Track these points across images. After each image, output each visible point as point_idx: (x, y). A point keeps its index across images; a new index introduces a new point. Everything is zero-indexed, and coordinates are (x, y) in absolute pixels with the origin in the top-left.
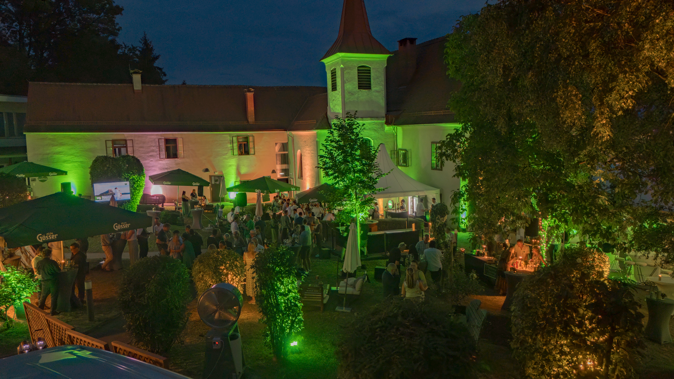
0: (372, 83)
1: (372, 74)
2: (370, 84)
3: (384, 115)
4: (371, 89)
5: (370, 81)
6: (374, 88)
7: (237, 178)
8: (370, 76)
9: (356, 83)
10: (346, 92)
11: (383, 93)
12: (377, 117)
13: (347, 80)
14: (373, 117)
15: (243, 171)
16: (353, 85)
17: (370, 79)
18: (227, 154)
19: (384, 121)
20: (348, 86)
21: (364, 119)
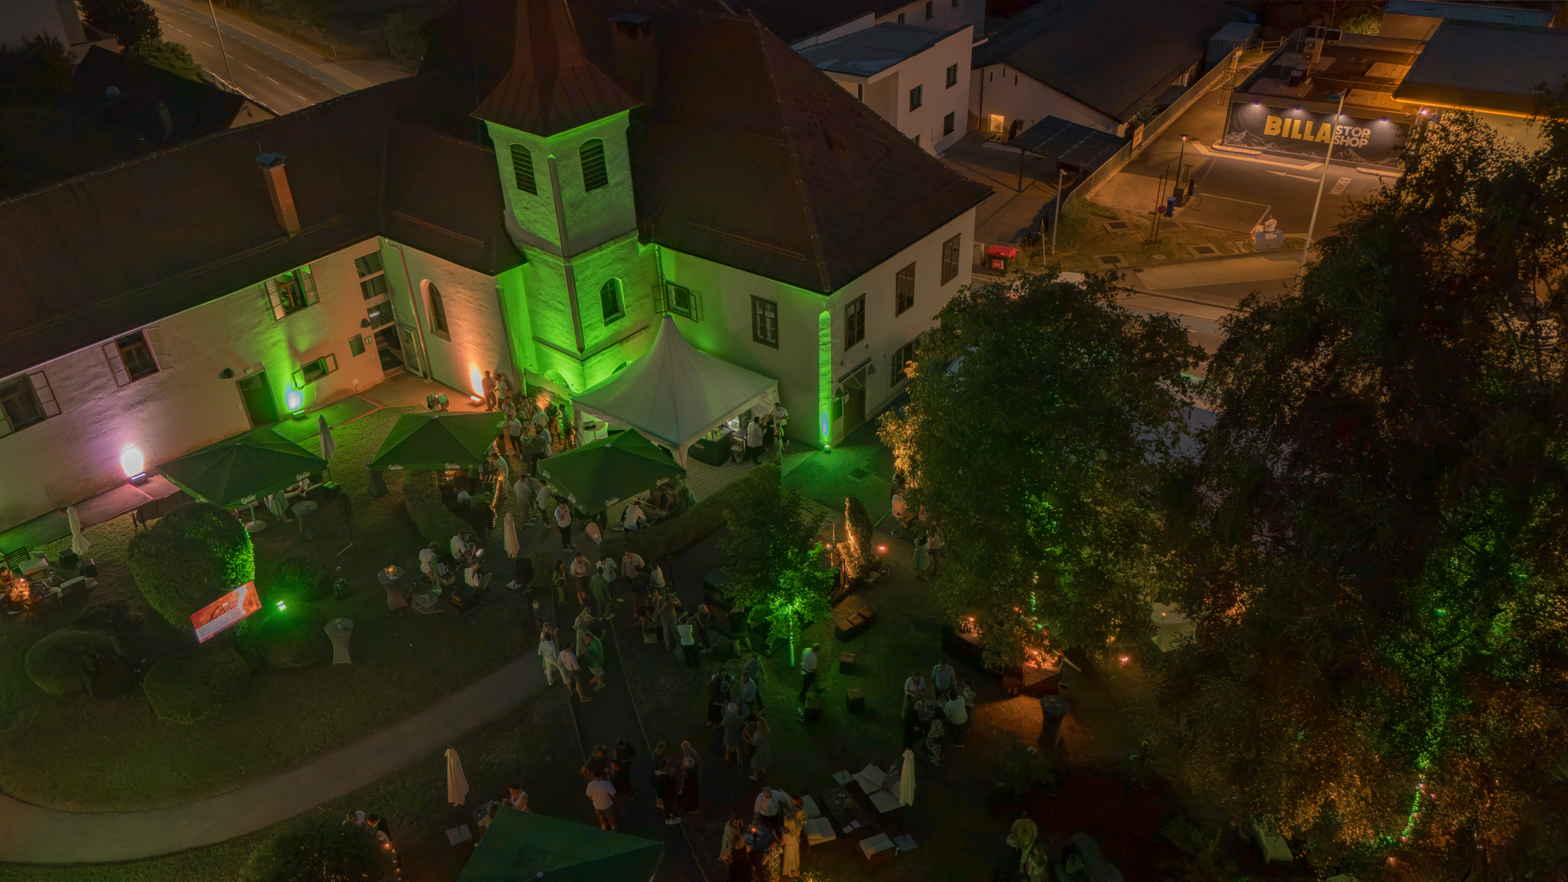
0: (608, 170)
1: (607, 154)
2: (605, 173)
3: (635, 225)
4: (607, 183)
5: (604, 168)
6: (613, 179)
7: (293, 364)
8: (603, 157)
9: (581, 181)
10: (566, 206)
11: (629, 183)
12: (624, 235)
13: (565, 182)
14: (617, 237)
15: (303, 344)
16: (575, 189)
17: (604, 163)
18: (260, 322)
19: (636, 238)
20: (568, 194)
21: (603, 246)
